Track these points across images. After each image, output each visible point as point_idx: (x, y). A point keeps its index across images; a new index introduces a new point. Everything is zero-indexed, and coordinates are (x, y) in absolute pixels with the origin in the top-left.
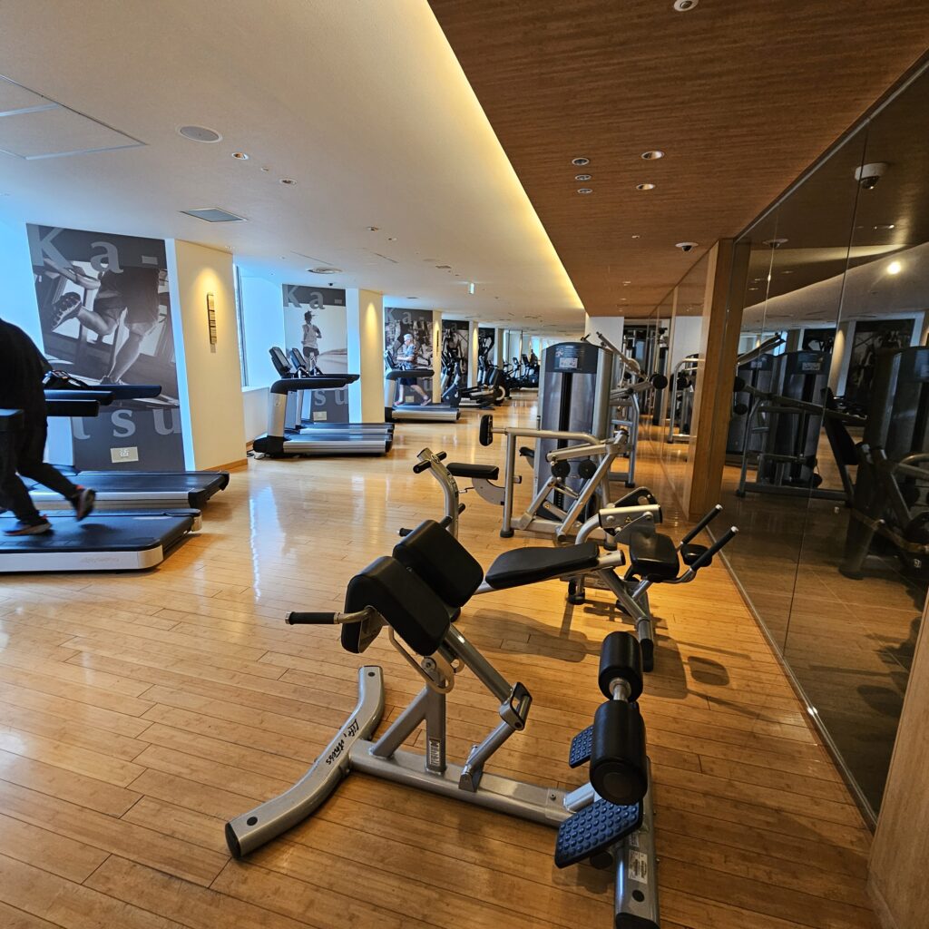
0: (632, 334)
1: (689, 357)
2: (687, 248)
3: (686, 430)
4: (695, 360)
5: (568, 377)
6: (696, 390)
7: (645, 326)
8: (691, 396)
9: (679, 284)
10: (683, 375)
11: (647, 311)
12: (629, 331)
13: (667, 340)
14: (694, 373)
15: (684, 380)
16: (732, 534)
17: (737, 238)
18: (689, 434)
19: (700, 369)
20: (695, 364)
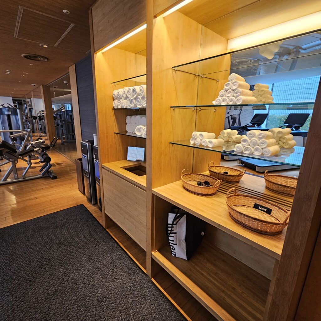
0: (16, 103)
1: (40, 111)
2: (34, 85)
3: (45, 132)
4: (42, 112)
5: (9, 116)
6: (45, 121)
7: (21, 100)
8: (44, 123)
9: (33, 91)
10: (40, 117)
11: (21, 96)
12: (14, 102)
13: (31, 105)
14: (43, 116)
15: (41, 118)
16: (57, 140)
17: (46, 85)
18: (46, 133)
19: (45, 115)
20: (43, 113)
